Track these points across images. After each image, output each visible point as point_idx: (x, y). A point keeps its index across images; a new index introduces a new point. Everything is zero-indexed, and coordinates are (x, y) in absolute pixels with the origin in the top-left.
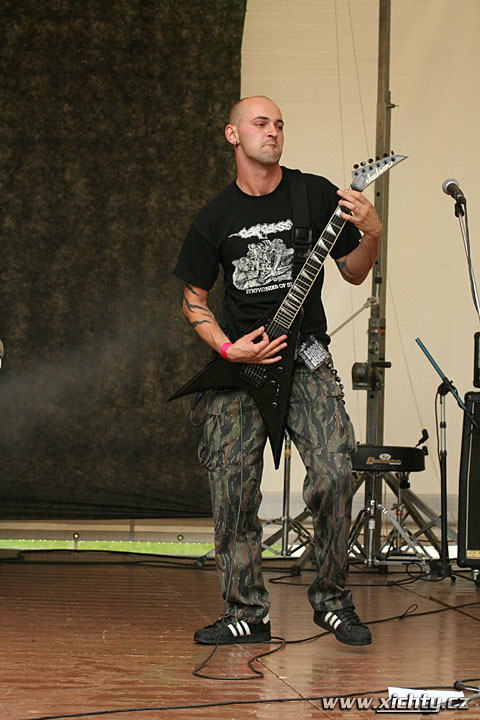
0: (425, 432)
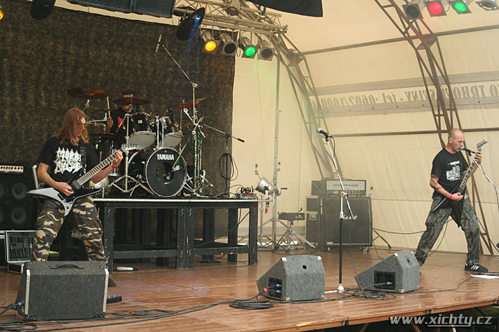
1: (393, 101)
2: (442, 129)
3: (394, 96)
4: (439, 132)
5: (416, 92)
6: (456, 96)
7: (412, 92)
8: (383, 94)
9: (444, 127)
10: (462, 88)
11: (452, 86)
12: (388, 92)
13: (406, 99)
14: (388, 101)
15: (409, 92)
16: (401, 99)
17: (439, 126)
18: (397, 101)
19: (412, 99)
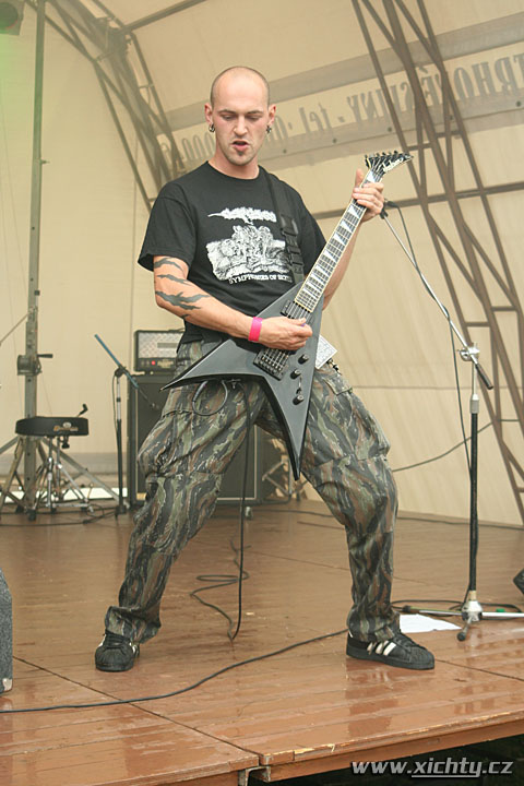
0: (84, 406)
1: (325, 127)
2: (430, 192)
3: (323, 111)
4: (423, 199)
5: (370, 93)
6: (461, 94)
7: (363, 96)
8: (302, 110)
9: (435, 186)
10: (475, 68)
11: (450, 66)
12: (311, 103)
13: (350, 119)
14: (314, 127)
15: (355, 97)
16: (341, 119)
17: (421, 187)
18: (333, 126)
19: (364, 116)
